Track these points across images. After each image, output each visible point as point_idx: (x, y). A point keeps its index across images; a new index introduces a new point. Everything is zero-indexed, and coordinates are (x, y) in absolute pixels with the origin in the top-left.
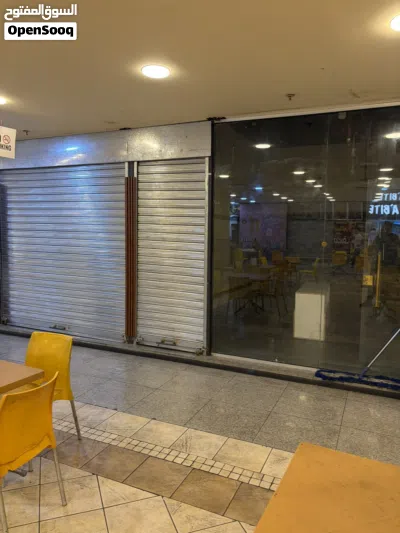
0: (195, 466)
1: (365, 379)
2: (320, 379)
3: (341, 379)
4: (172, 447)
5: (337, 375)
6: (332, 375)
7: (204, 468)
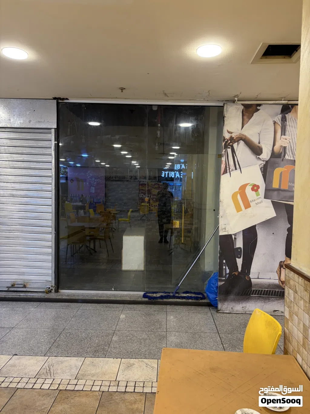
0: (61, 388)
1: (177, 295)
2: (147, 299)
3: (162, 297)
4: (37, 376)
5: (158, 295)
6: (155, 295)
7: (70, 387)
